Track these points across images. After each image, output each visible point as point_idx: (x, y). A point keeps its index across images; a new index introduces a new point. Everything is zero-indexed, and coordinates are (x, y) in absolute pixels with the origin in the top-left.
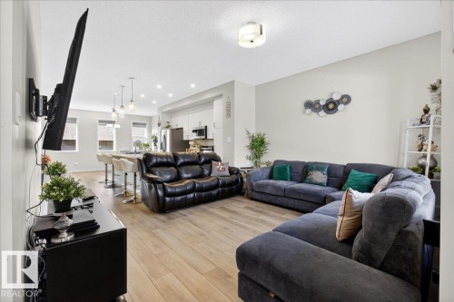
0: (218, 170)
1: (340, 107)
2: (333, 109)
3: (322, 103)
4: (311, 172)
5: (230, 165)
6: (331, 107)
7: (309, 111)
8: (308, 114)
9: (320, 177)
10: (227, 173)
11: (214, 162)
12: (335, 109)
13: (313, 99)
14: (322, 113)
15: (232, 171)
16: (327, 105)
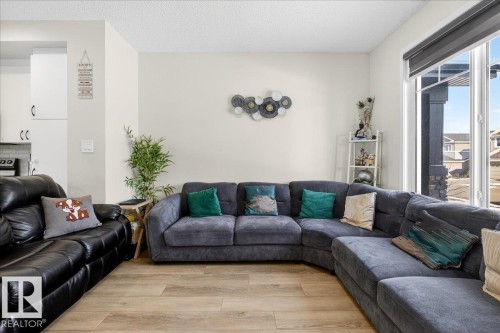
0: (70, 218)
1: (281, 110)
2: (272, 112)
3: (259, 102)
4: (255, 199)
5: (96, 201)
6: (269, 108)
7: (239, 110)
8: (238, 115)
9: (268, 203)
10: (93, 221)
11: (48, 201)
12: (273, 113)
13: (245, 95)
14: (257, 115)
15: (105, 214)
16: (264, 106)
